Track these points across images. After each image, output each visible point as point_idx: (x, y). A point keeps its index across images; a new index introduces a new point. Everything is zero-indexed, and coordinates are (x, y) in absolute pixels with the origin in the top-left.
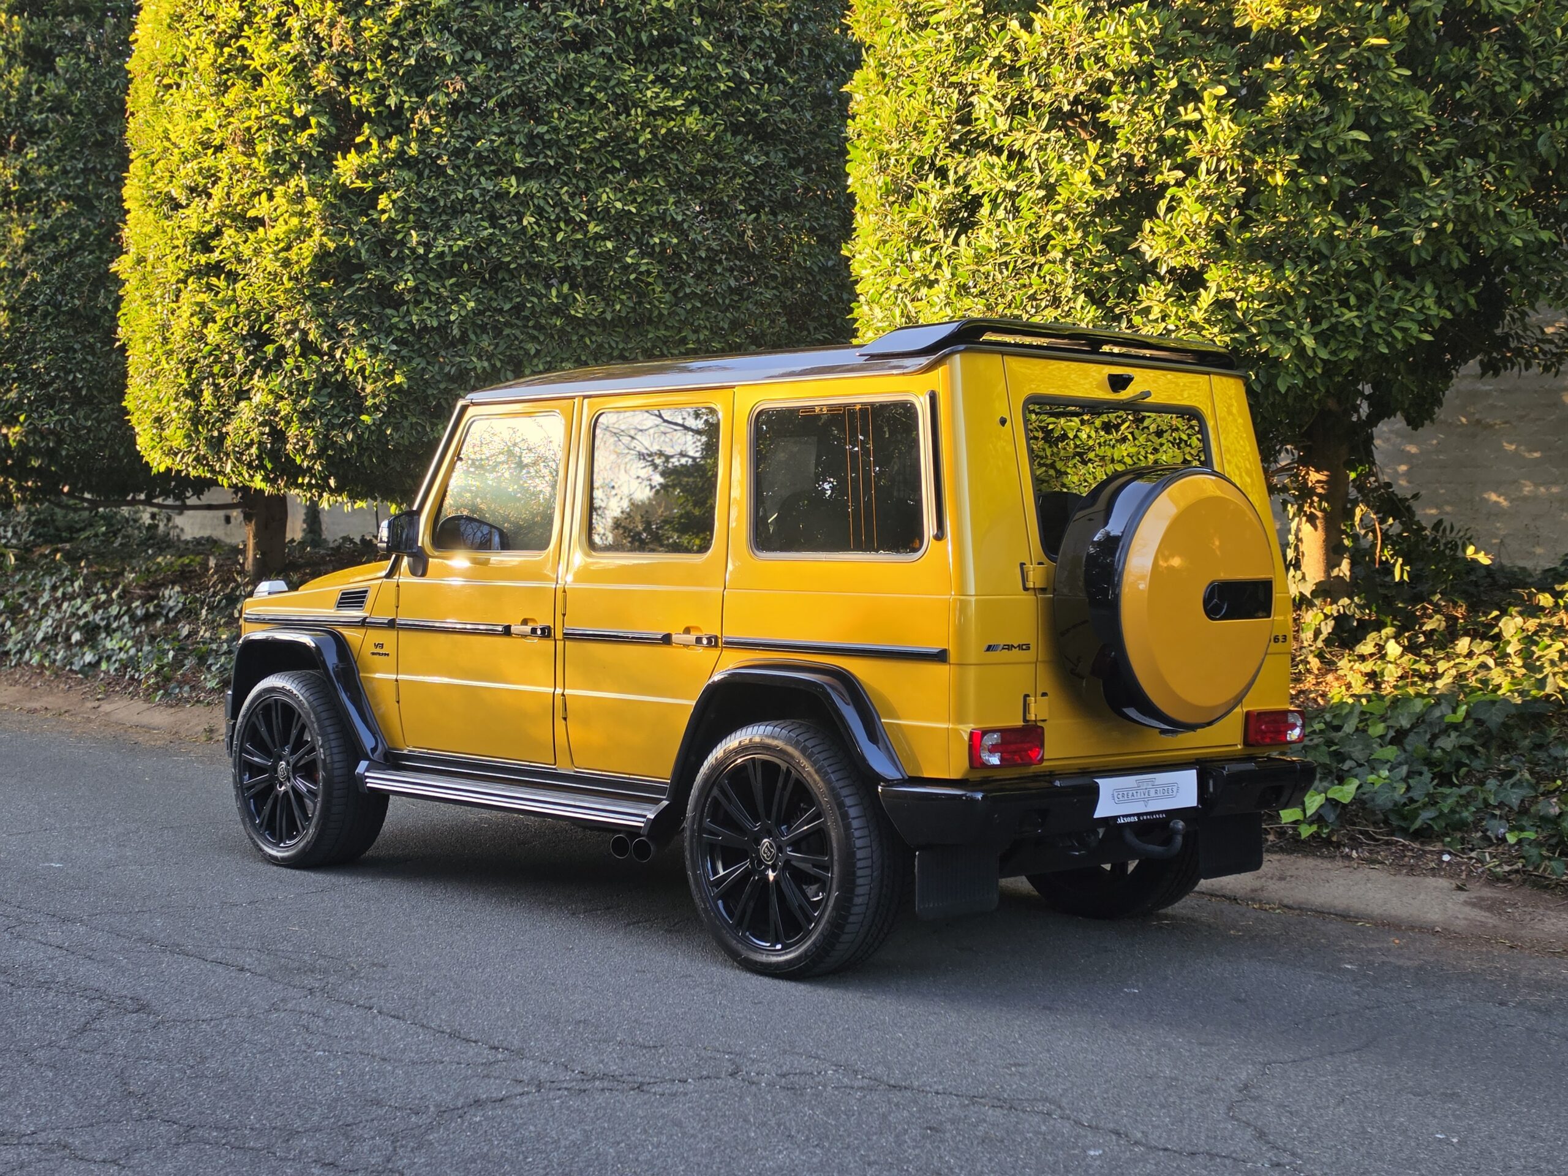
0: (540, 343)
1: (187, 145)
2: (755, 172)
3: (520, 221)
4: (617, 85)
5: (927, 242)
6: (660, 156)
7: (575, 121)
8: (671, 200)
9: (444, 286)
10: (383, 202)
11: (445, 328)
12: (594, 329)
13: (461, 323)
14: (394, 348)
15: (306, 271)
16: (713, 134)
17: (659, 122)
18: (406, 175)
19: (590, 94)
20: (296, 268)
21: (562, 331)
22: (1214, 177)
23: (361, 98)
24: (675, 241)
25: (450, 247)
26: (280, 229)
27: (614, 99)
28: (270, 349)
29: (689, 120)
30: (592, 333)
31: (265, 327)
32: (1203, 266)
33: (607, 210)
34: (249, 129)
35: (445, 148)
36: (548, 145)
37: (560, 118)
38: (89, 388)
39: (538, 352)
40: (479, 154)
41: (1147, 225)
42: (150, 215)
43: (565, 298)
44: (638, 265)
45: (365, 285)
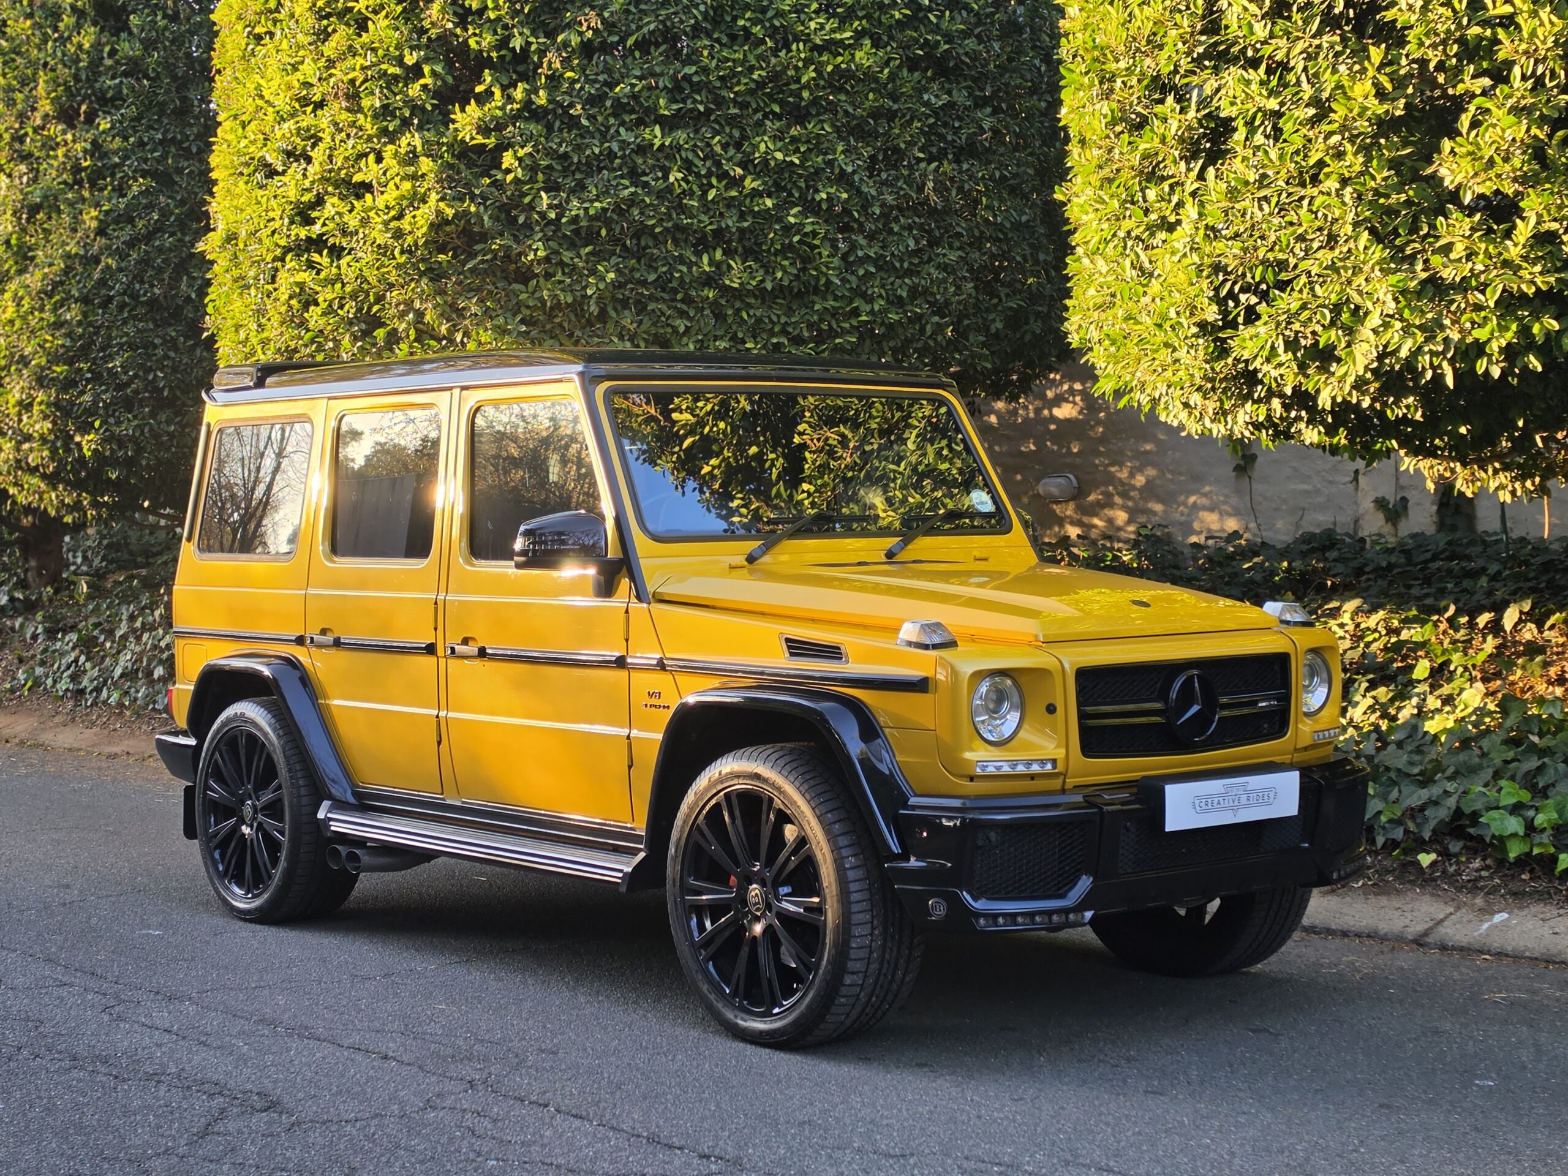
0: (690, 319)
1: (283, 102)
2: (935, 113)
3: (665, 177)
4: (775, 16)
5: (1163, 179)
6: (826, 98)
7: (728, 60)
8: (840, 148)
9: (579, 256)
10: (508, 159)
11: (581, 304)
12: (752, 301)
13: (599, 298)
14: (524, 328)
15: (421, 242)
16: (886, 71)
17: (825, 58)
18: (534, 128)
19: (744, 28)
20: (409, 239)
21: (715, 304)
22: (1529, 84)
23: (481, 41)
24: (845, 196)
25: (586, 209)
26: (390, 196)
27: (773, 32)
28: (380, 333)
29: (859, 55)
30: (749, 306)
31: (375, 308)
32: (1517, 193)
33: (766, 162)
34: (352, 81)
35: (578, 96)
36: (697, 88)
37: (711, 56)
38: (171, 389)
39: (687, 329)
40: (617, 100)
41: (1447, 144)
42: (241, 184)
43: (718, 265)
44: (803, 225)
45: (488, 257)
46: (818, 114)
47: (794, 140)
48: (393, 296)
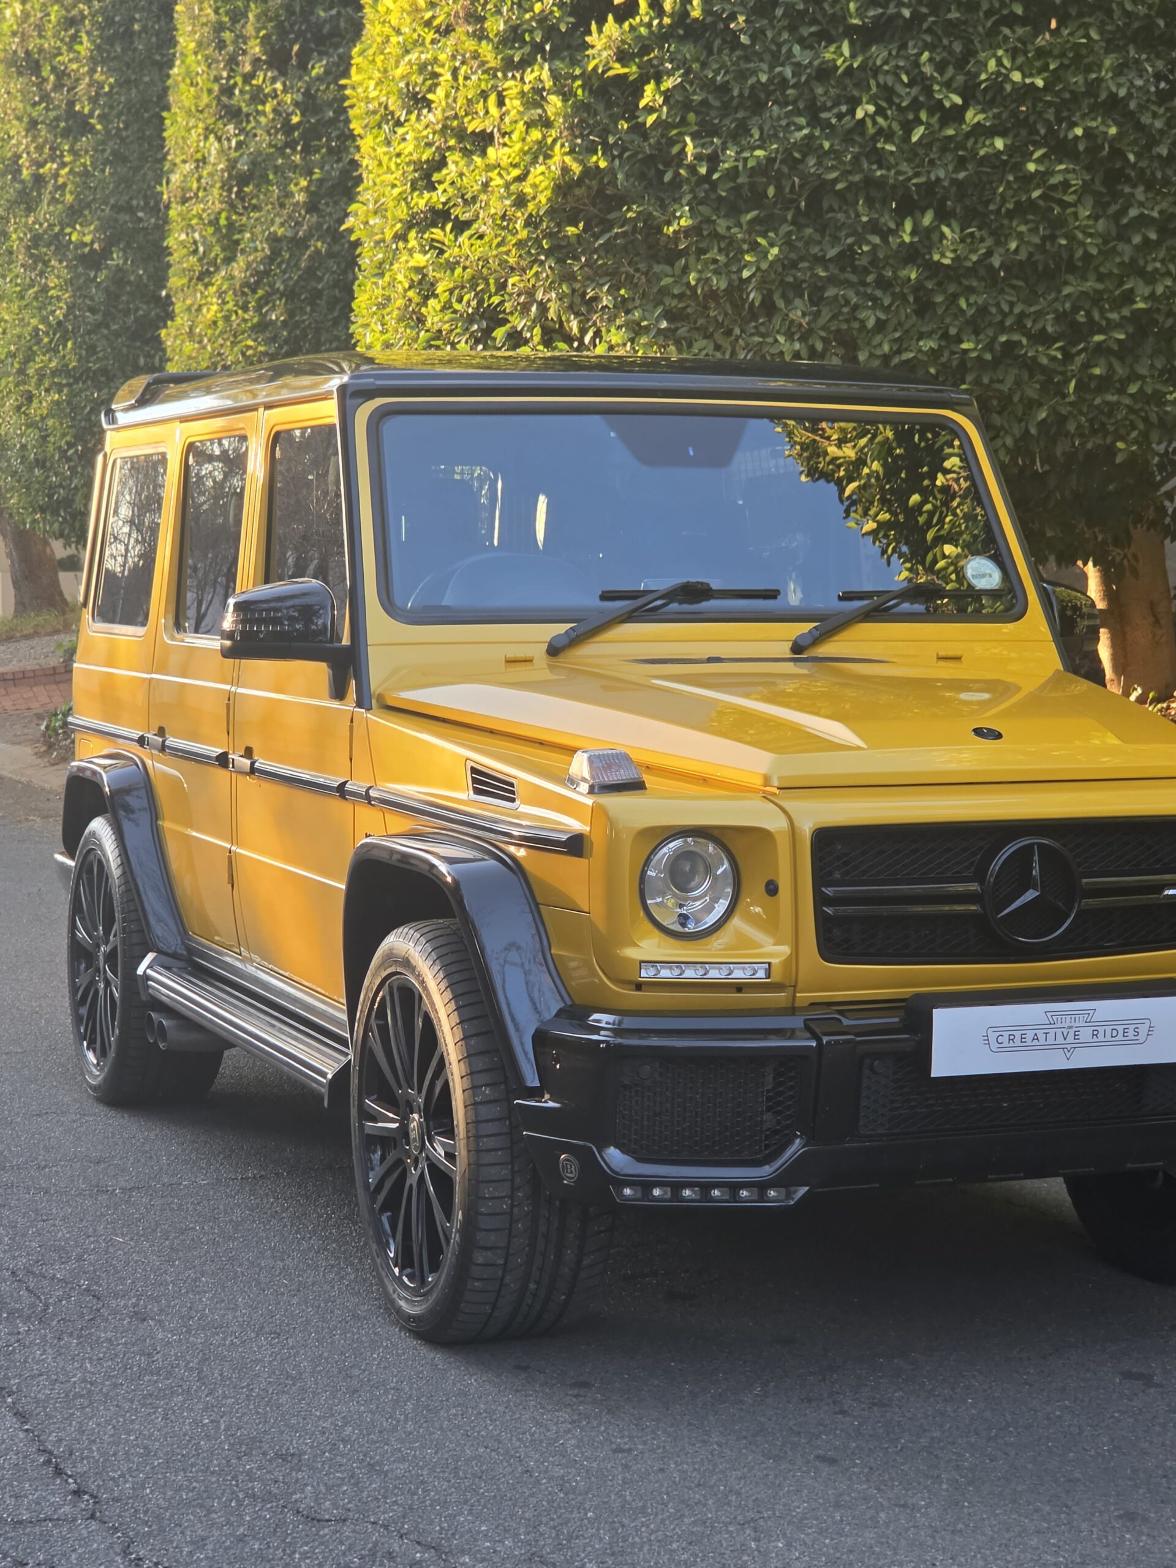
9: (740, 226)
11: (738, 290)
13: (763, 281)
14: (665, 324)
25: (746, 160)
31: (496, 300)
44: (1049, 174)
47: (1041, 53)
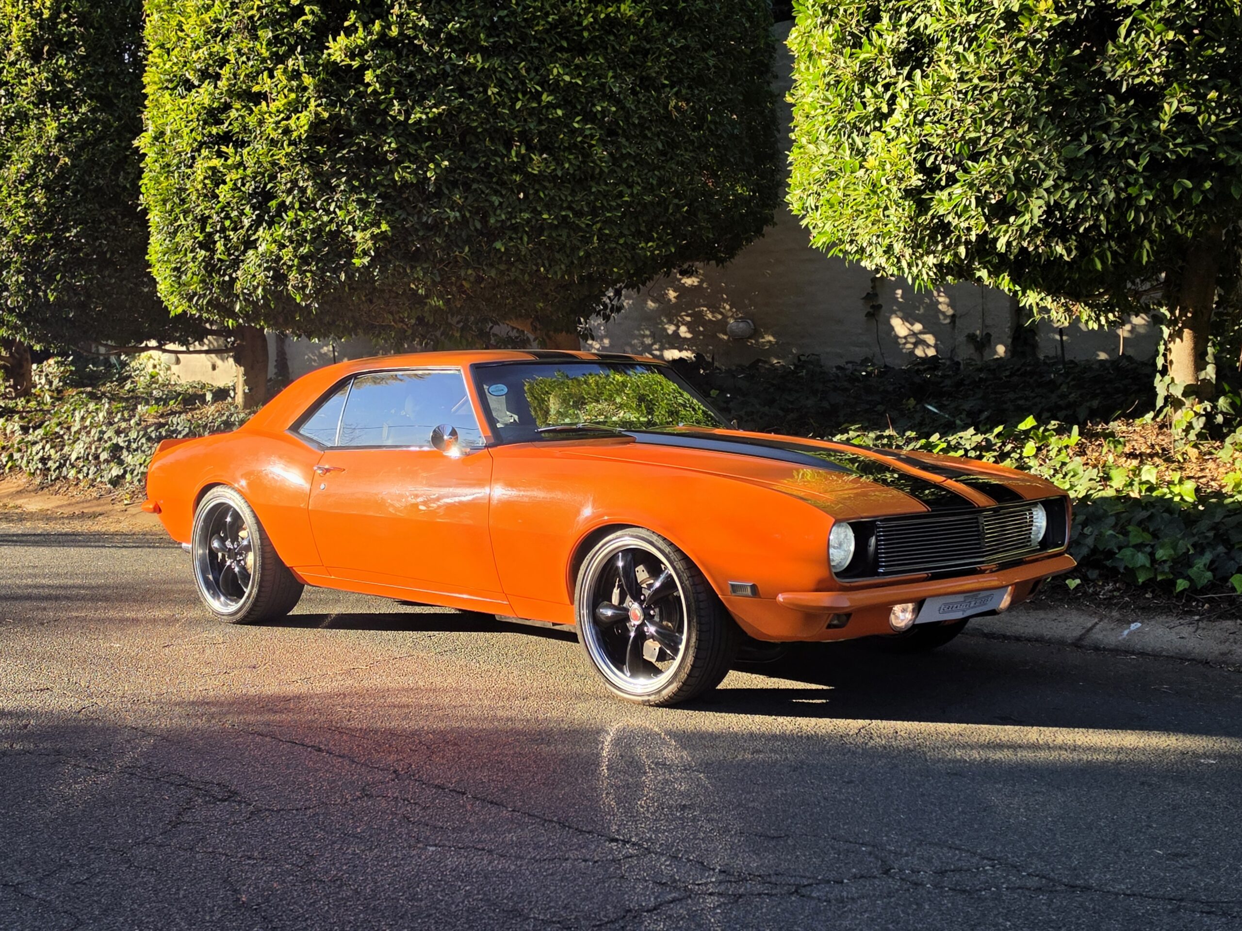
0: (502, 196)
1: (198, 34)
2: (676, 51)
3: (486, 92)
6: (600, 37)
7: (530, 7)
8: (610, 75)
10: (369, 76)
12: (547, 184)
15: (303, 137)
16: (642, 20)
17: (599, 8)
18: (388, 54)
20: (295, 134)
21: (520, 186)
24: (614, 109)
26: (279, 103)
28: (273, 204)
29: (622, 8)
30: (545, 188)
33: (557, 82)
34: (251, 18)
35: (420, 30)
36: (508, 27)
39: (501, 204)
40: (449, 34)
42: (167, 96)
43: (523, 157)
45: (354, 148)
46: (595, 49)
48: (284, 177)
